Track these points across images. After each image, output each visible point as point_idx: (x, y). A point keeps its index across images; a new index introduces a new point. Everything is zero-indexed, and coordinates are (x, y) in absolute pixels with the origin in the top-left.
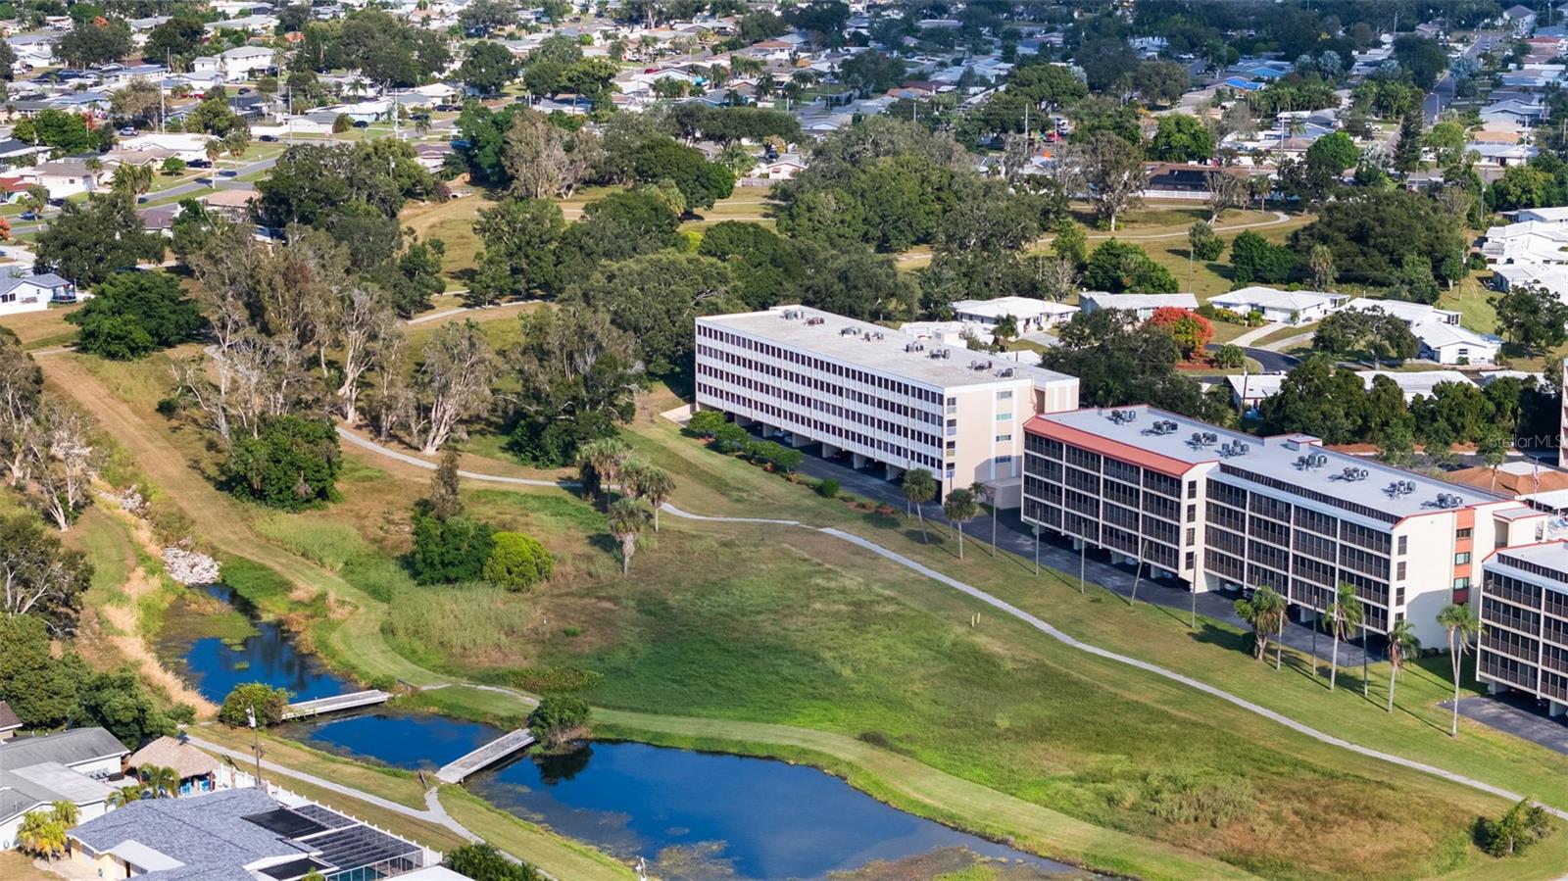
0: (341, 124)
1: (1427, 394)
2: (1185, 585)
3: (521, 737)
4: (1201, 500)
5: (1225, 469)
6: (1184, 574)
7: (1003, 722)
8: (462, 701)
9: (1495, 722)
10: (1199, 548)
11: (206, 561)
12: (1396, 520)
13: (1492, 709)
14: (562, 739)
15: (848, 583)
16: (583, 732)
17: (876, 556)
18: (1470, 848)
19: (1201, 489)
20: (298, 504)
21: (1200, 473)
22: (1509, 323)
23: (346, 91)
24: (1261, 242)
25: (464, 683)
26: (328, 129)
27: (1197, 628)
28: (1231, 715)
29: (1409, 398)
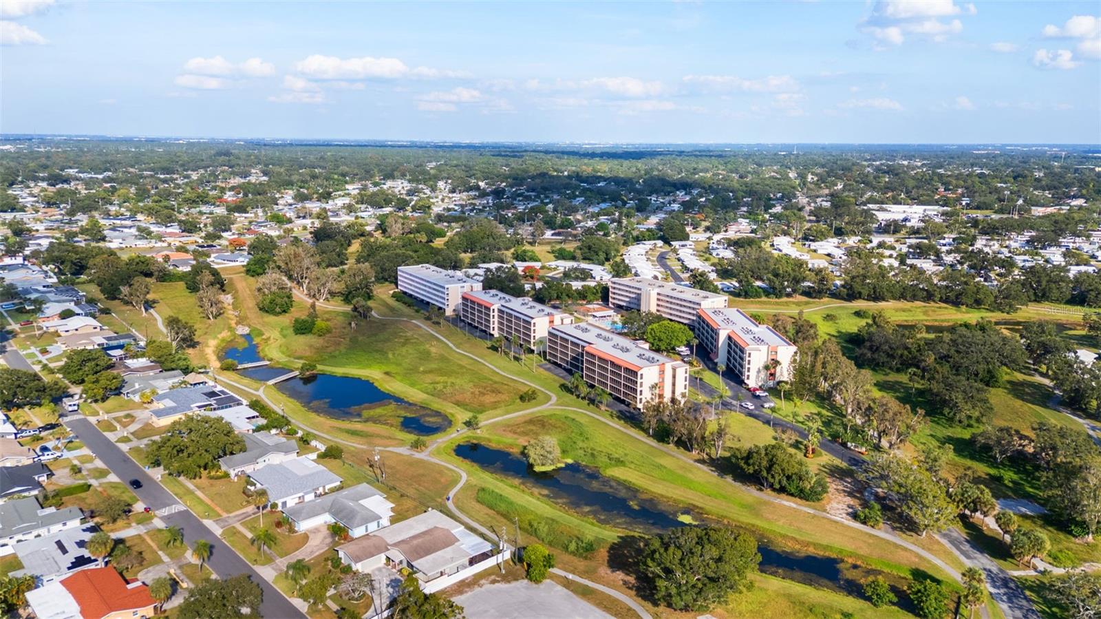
0: (357, 218)
1: (580, 288)
2: (493, 335)
3: (297, 373)
4: (496, 313)
5: (502, 306)
6: (492, 332)
7: (421, 369)
8: (289, 364)
9: (548, 370)
10: (496, 326)
11: (247, 328)
12: (532, 318)
13: (549, 366)
14: (308, 373)
15: (408, 334)
16: (315, 372)
17: (420, 327)
18: (518, 400)
19: (496, 311)
20: (277, 314)
21: (496, 307)
22: (614, 270)
23: (362, 209)
24: (565, 250)
25: (292, 359)
26: (353, 219)
27: (490, 346)
28: (483, 367)
29: (574, 288)
